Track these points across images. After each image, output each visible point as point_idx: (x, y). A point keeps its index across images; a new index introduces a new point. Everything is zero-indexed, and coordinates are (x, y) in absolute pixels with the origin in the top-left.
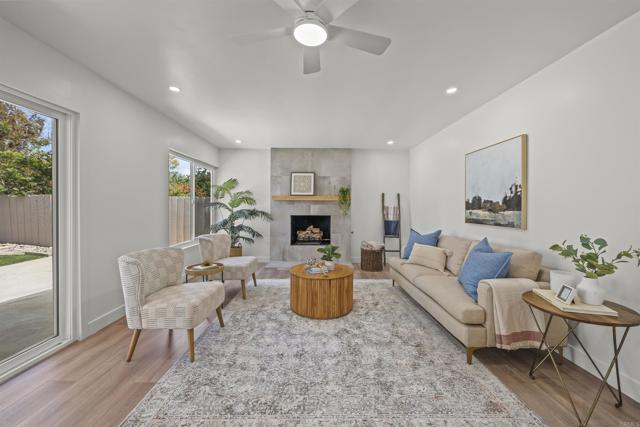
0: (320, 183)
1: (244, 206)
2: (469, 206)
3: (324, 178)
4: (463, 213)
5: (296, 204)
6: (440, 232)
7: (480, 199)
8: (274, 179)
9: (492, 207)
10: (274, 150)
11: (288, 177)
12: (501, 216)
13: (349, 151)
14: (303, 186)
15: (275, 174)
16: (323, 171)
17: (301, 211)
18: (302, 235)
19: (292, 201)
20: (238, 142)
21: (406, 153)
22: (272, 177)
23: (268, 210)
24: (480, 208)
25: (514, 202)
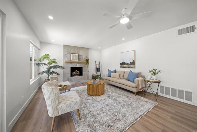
0: (80, 57)
1: (53, 64)
2: (121, 64)
3: (81, 56)
4: (120, 65)
5: (72, 64)
6: (116, 70)
7: (124, 62)
8: (65, 55)
9: (127, 64)
10: (65, 46)
11: (70, 55)
12: (129, 66)
13: (88, 49)
14: (75, 58)
15: (65, 54)
16: (81, 54)
17: (74, 66)
18: (74, 73)
19: (71, 62)
20: (53, 41)
21: (100, 51)
22: (64, 54)
23: (62, 66)
24: (124, 64)
25: (133, 63)
